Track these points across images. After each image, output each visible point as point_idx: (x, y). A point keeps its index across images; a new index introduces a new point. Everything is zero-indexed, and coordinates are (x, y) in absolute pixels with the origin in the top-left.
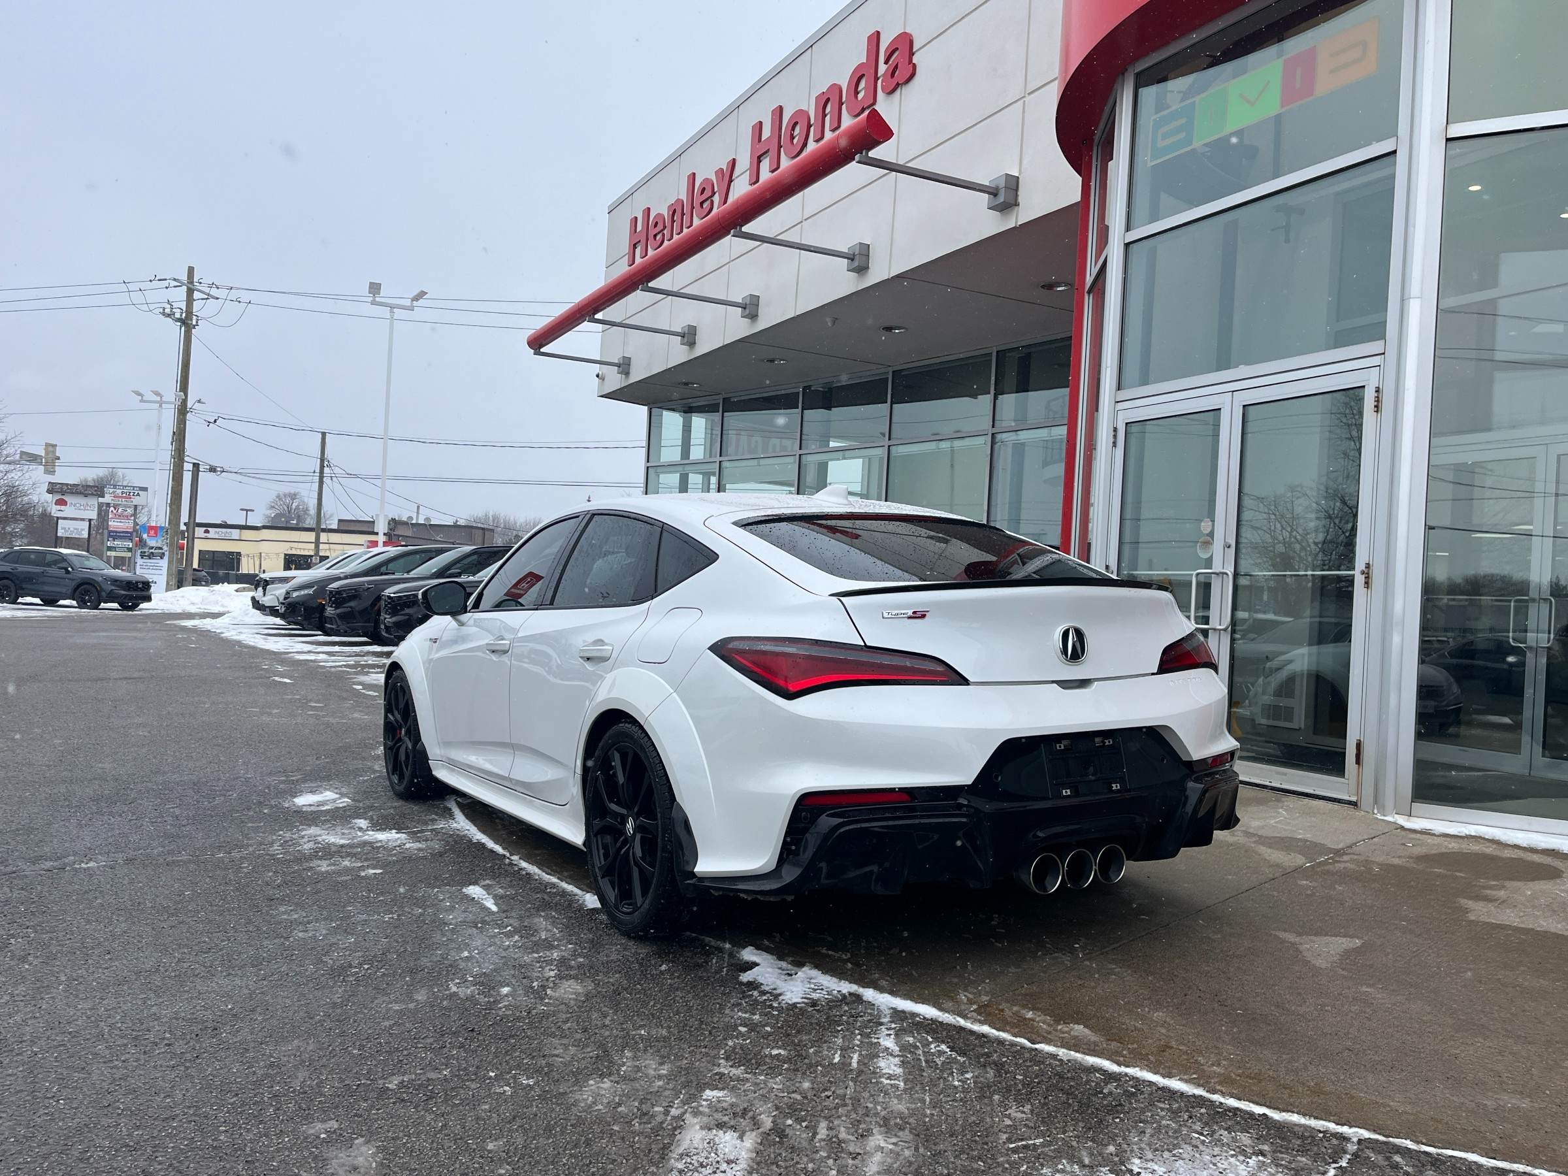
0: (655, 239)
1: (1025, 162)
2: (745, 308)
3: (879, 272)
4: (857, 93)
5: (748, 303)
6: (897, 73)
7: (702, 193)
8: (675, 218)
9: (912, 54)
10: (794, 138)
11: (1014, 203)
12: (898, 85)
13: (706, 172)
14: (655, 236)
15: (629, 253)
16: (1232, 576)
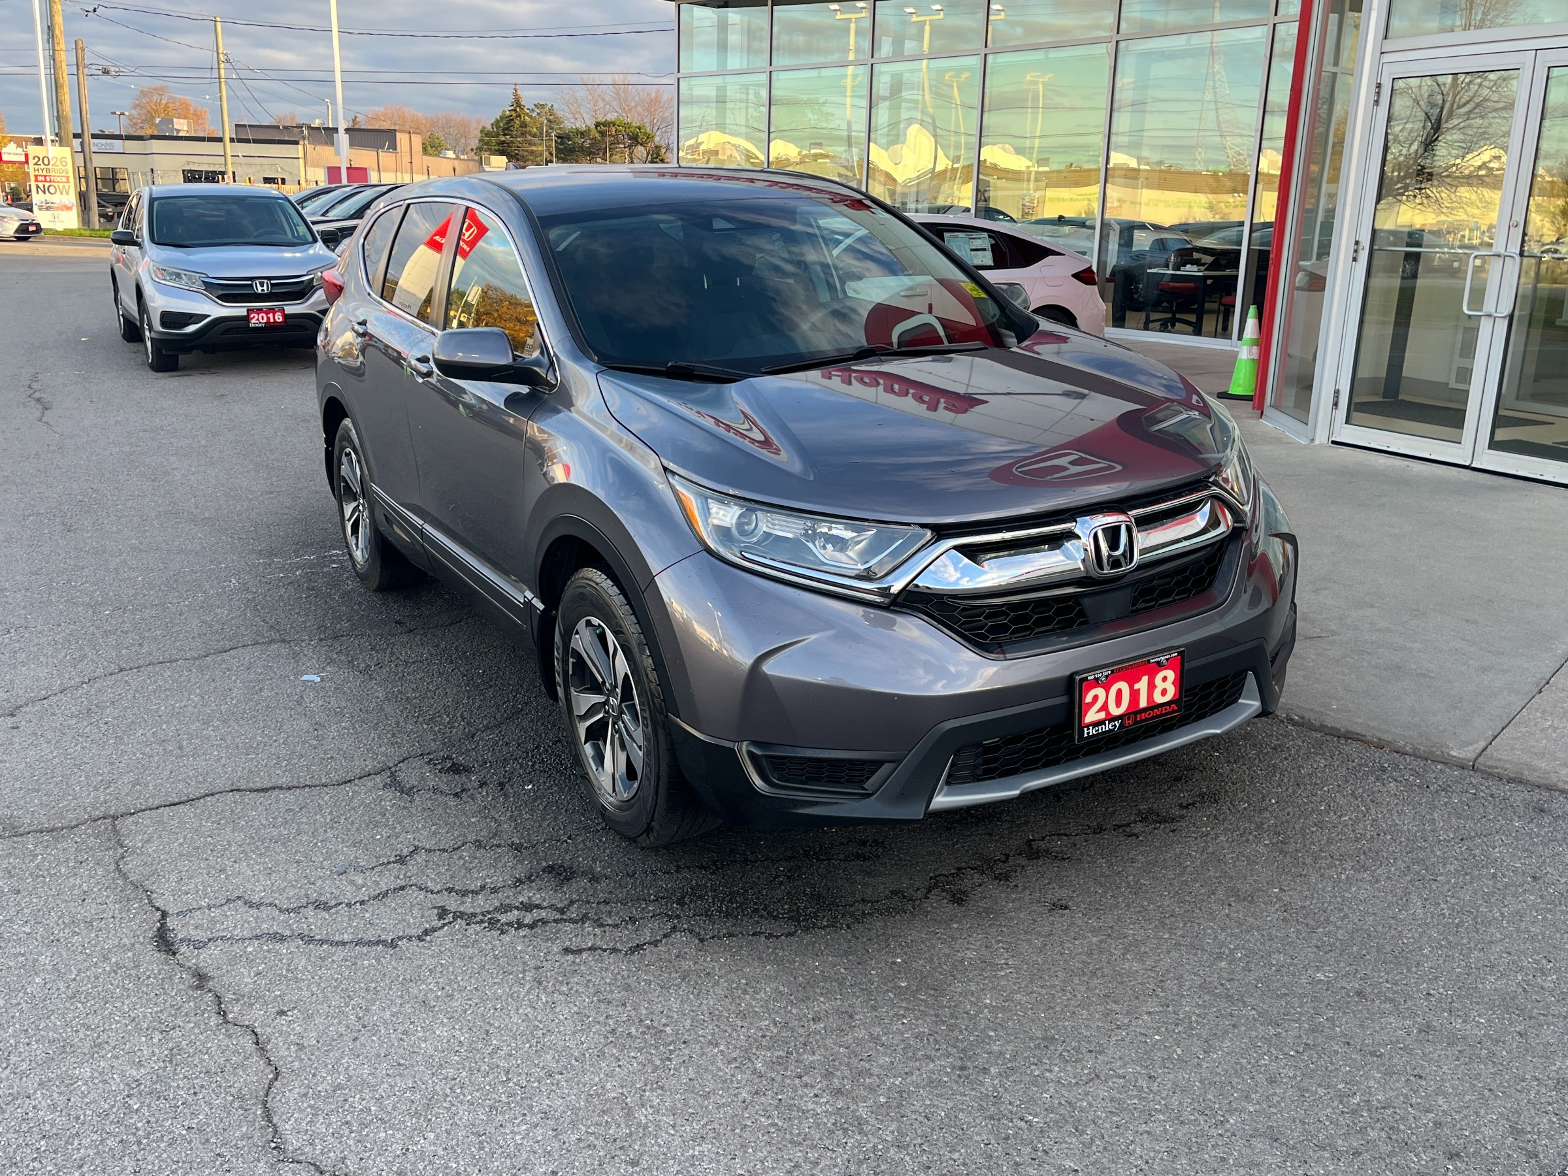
16: (1518, 258)
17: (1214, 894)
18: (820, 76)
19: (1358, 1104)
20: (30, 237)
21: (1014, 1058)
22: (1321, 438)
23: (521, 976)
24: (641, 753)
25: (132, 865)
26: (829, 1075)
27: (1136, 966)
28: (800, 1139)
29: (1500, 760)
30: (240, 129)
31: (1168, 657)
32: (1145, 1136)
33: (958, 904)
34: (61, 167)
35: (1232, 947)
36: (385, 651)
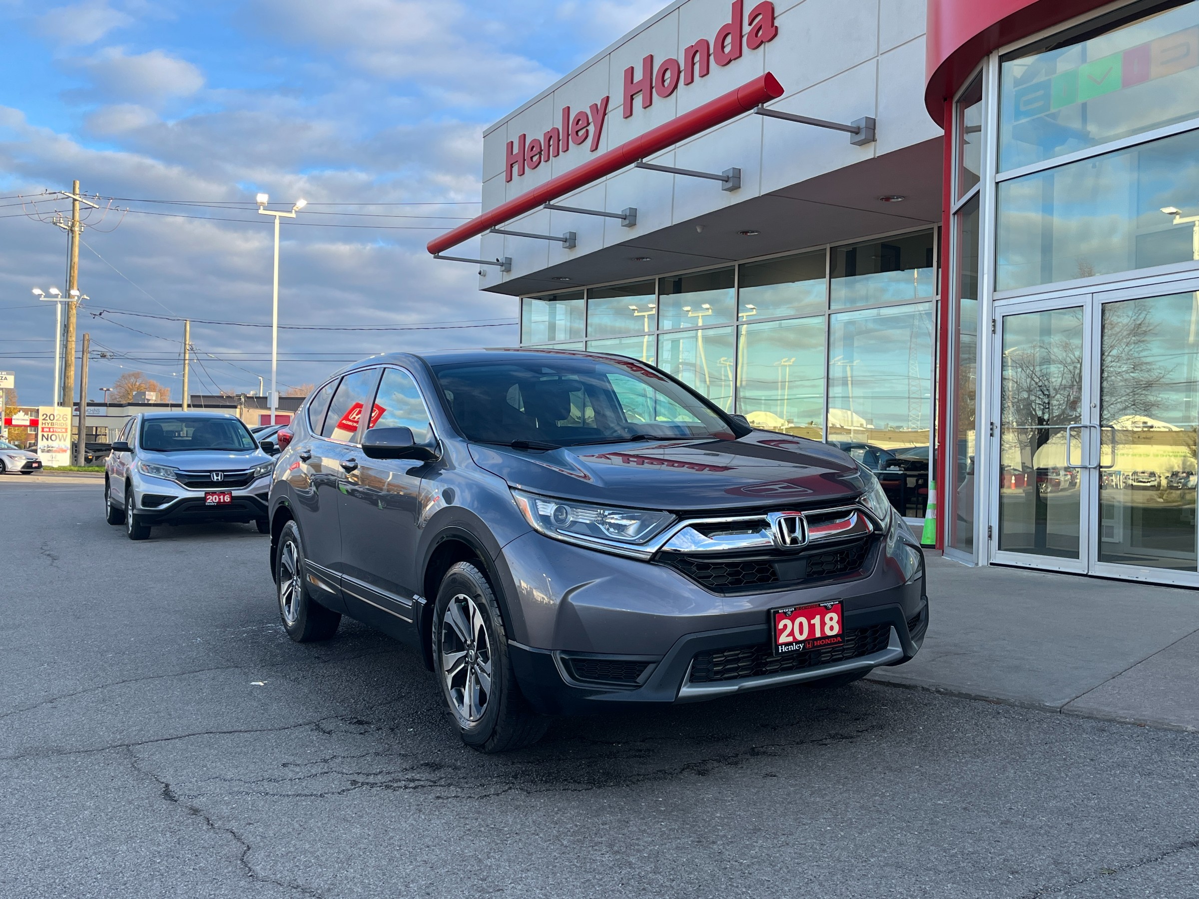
0: (532, 161)
1: (881, 109)
2: (625, 219)
3: (749, 192)
4: (723, 47)
5: (628, 214)
6: (760, 33)
7: (577, 123)
8: (551, 143)
9: (773, 18)
10: (664, 81)
11: (872, 139)
12: (762, 42)
13: (581, 105)
14: (532, 158)
15: (506, 171)
16: (1098, 428)
17: (875, 768)
18: (621, 343)
19: (956, 853)
20: (32, 472)
21: (734, 836)
22: (982, 562)
23: (407, 808)
24: (489, 679)
25: (142, 765)
26: (611, 846)
27: (818, 799)
28: (591, 870)
29: (1078, 707)
30: (194, 399)
31: (832, 603)
32: (815, 867)
33: (702, 775)
34: (62, 421)
35: (884, 791)
36: (308, 671)
